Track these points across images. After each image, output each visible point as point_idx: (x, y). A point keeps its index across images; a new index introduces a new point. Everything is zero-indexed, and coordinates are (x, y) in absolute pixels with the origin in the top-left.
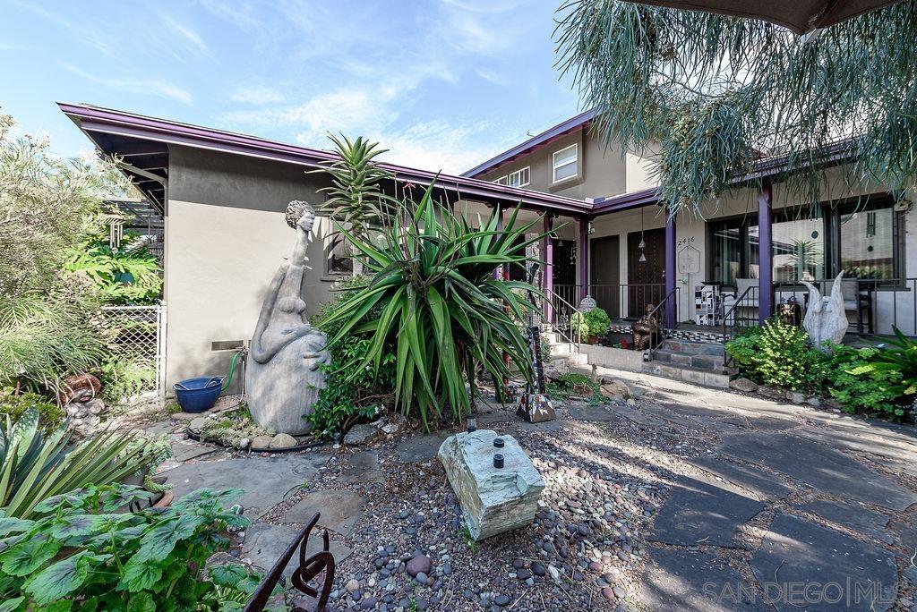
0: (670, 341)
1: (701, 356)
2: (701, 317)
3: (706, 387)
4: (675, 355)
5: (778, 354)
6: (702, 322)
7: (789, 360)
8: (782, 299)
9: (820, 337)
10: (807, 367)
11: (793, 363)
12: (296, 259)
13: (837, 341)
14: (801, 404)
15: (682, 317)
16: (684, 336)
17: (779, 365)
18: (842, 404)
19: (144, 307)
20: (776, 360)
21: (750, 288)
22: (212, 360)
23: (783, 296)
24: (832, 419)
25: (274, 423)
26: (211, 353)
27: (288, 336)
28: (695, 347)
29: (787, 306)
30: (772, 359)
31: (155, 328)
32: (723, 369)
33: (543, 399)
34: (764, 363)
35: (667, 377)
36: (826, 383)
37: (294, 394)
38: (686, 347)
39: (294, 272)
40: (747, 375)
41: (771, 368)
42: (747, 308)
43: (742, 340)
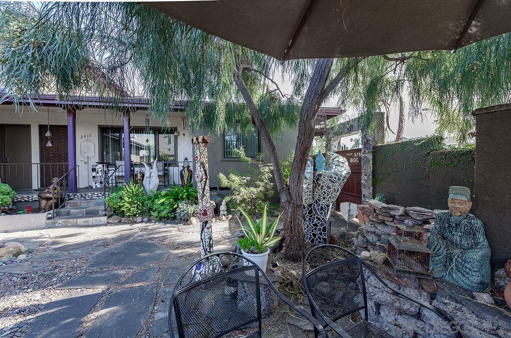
1: (92, 208)
2: (96, 183)
3: (93, 226)
4: (74, 210)
5: (131, 199)
6: (96, 186)
7: (135, 202)
8: (137, 171)
9: (149, 189)
10: (143, 203)
11: (137, 203)
13: (155, 190)
14: (141, 222)
15: (82, 184)
16: (82, 196)
17: (131, 205)
18: (155, 217)
20: (129, 203)
21: (120, 166)
23: (137, 169)
24: (151, 226)
28: (88, 202)
29: (139, 175)
30: (128, 203)
32: (104, 213)
34: (124, 205)
35: (67, 226)
36: (150, 209)
38: (82, 204)
40: (116, 214)
41: (127, 207)
42: (119, 177)
43: (114, 194)
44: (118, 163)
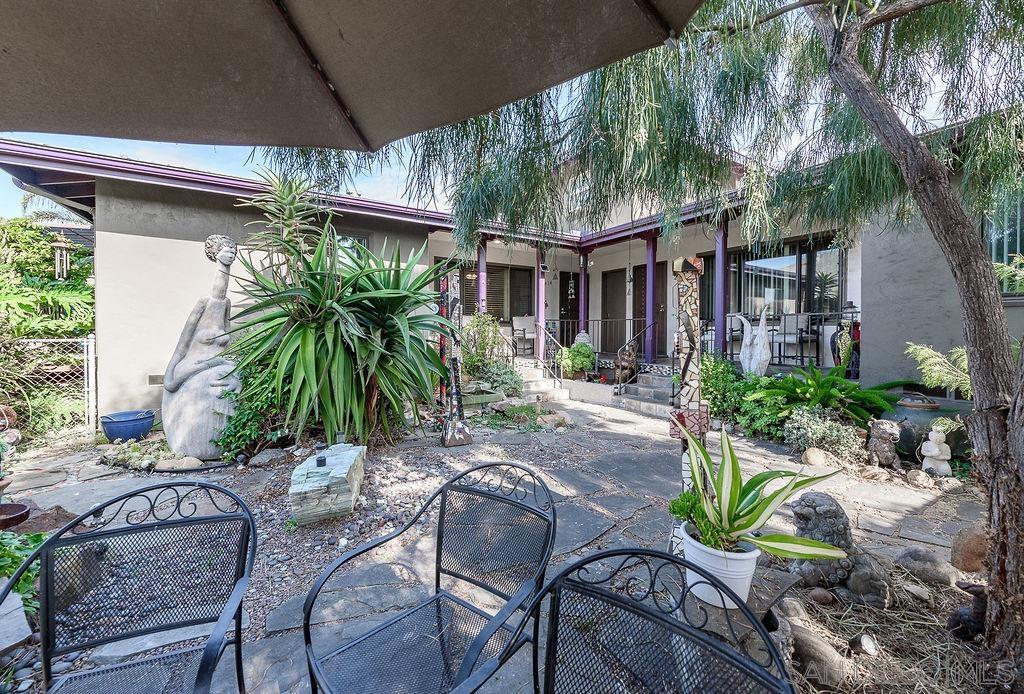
0: (644, 375)
1: (661, 389)
3: (655, 417)
4: (643, 389)
12: (216, 293)
18: (745, 428)
19: (69, 340)
22: (149, 393)
25: (183, 447)
26: (148, 387)
27: (199, 366)
31: (82, 361)
32: (671, 400)
33: (460, 425)
35: (630, 410)
36: (738, 410)
37: (198, 420)
38: (656, 381)
39: (214, 305)
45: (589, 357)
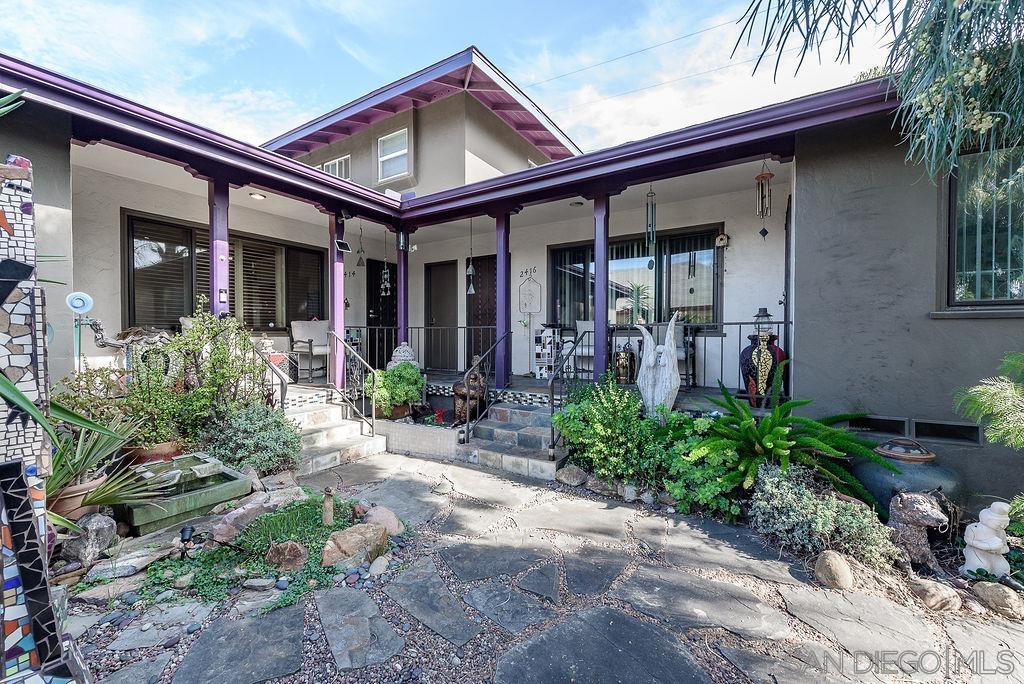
0: (497, 408)
1: (529, 430)
2: (541, 368)
4: (499, 431)
5: (610, 431)
6: (541, 374)
7: (621, 439)
9: (653, 399)
10: (639, 447)
11: (625, 444)
13: (669, 406)
14: (633, 504)
15: (519, 368)
16: (515, 398)
17: (610, 448)
18: (677, 500)
20: (606, 440)
21: (585, 332)
23: (620, 341)
28: (524, 415)
29: (622, 355)
30: (602, 439)
32: (550, 452)
34: (593, 444)
35: (486, 468)
36: (661, 470)
38: (515, 417)
40: (576, 460)
41: (600, 452)
42: (582, 358)
43: (571, 408)
44: (583, 326)
45: (416, 383)
